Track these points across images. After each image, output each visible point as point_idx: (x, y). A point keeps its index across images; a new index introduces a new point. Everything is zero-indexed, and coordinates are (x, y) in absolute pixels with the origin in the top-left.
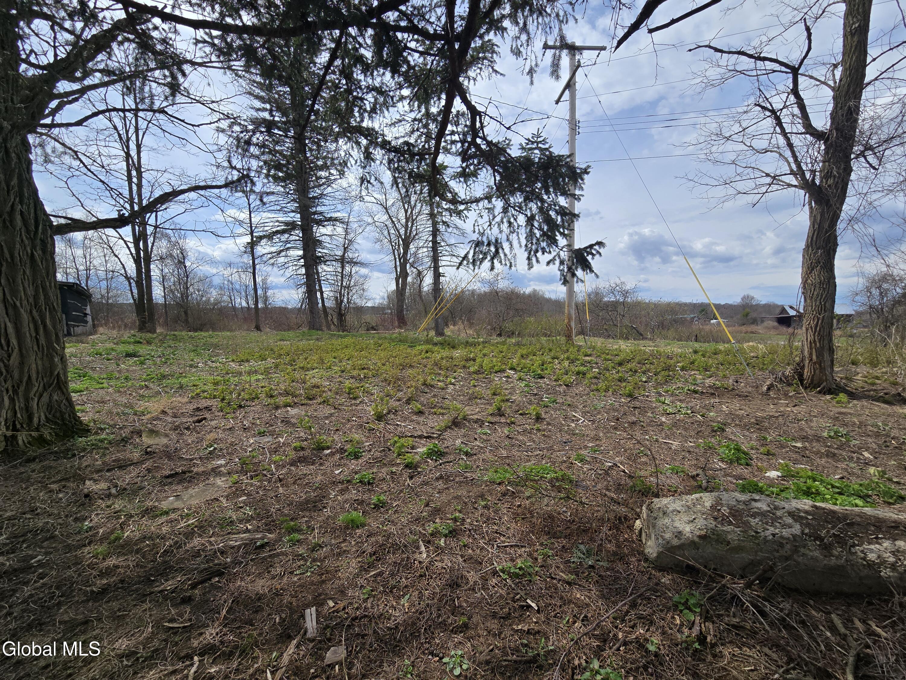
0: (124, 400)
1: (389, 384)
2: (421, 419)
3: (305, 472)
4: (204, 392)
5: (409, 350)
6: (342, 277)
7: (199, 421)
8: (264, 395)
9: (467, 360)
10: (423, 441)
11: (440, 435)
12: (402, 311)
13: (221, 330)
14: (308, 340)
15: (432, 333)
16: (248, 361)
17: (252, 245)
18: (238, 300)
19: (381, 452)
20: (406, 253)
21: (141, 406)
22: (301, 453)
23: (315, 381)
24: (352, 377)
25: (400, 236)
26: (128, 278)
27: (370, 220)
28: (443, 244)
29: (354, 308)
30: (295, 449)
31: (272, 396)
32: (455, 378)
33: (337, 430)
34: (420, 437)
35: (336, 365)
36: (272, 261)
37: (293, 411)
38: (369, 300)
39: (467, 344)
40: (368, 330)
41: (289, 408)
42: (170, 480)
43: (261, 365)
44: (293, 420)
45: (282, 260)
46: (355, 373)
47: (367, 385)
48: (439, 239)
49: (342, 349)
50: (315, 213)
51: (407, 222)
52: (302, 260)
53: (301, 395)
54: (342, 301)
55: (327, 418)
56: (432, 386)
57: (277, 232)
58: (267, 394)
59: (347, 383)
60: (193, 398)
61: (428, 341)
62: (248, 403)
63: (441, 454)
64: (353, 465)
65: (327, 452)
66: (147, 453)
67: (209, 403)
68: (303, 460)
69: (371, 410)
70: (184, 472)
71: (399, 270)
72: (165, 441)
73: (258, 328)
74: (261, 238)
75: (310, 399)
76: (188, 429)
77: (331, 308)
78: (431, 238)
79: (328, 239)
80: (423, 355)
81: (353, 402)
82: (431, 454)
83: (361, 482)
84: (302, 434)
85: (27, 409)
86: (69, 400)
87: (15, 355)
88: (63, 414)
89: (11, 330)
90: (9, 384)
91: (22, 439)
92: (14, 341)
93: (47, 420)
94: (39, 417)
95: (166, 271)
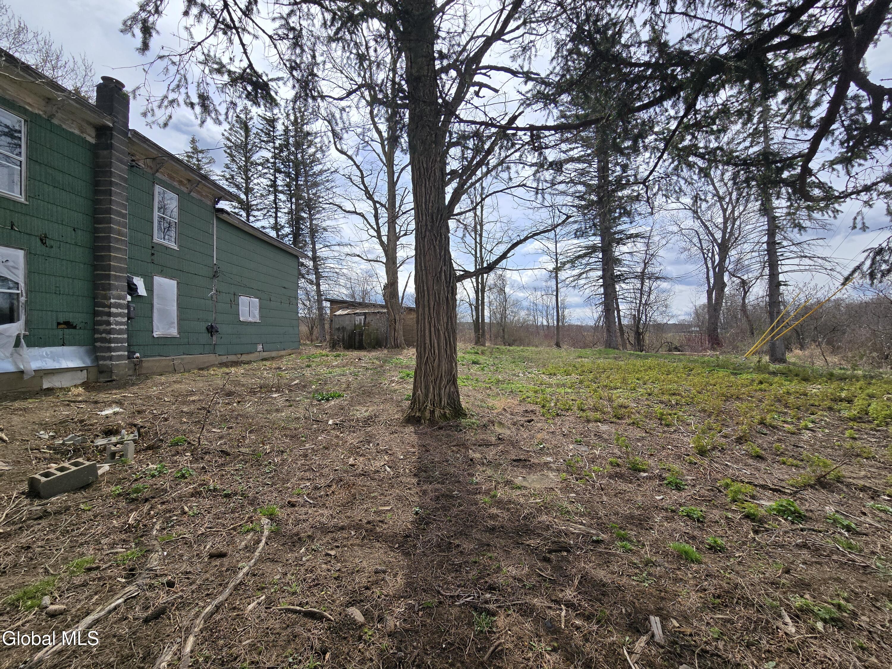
0: (480, 396)
1: (709, 416)
2: (762, 466)
3: (624, 488)
4: (528, 397)
5: (732, 378)
6: (641, 294)
7: (529, 421)
8: (576, 408)
9: (834, 400)
10: (769, 493)
11: (796, 492)
12: (715, 329)
13: (528, 345)
14: (605, 358)
15: (766, 358)
16: (555, 375)
17: (557, 270)
18: (540, 319)
19: (708, 490)
20: (723, 259)
21: (491, 402)
22: (618, 469)
23: (621, 401)
24: (662, 402)
25: (715, 240)
26: (471, 305)
27: (675, 229)
28: (785, 243)
29: (654, 326)
30: (611, 463)
31: (583, 410)
32: (813, 422)
33: (651, 455)
34: (764, 487)
35: (640, 387)
36: (573, 284)
37: (604, 428)
38: (673, 317)
39: (831, 376)
40: (670, 350)
41: (599, 424)
42: (516, 463)
43: (568, 380)
44: (605, 436)
45: (582, 282)
46: (665, 398)
47: (681, 413)
48: (778, 238)
49: (646, 370)
50: (615, 233)
51: (725, 223)
52: (601, 280)
53: (609, 413)
54: (640, 319)
55: (638, 440)
56: (774, 427)
57: (580, 257)
58: (579, 408)
59: (658, 408)
60: (521, 401)
61: (760, 368)
62: (563, 413)
63: (799, 517)
64: (675, 495)
65: (645, 475)
66: (499, 439)
67: (533, 407)
68: (619, 476)
69: (691, 443)
70: (525, 460)
71: (712, 281)
72: (508, 432)
73: (558, 345)
74: (564, 264)
75: (619, 418)
76: (522, 426)
77: (627, 326)
78: (765, 239)
79: (628, 257)
80: (755, 386)
81: (666, 429)
82: (782, 512)
83: (688, 516)
84: (616, 451)
85: (440, 395)
86: (458, 392)
87: (437, 360)
88: (454, 401)
89: (436, 345)
90: (433, 378)
91: (437, 413)
92: (437, 351)
93: (448, 404)
94: (445, 401)
95: (492, 297)
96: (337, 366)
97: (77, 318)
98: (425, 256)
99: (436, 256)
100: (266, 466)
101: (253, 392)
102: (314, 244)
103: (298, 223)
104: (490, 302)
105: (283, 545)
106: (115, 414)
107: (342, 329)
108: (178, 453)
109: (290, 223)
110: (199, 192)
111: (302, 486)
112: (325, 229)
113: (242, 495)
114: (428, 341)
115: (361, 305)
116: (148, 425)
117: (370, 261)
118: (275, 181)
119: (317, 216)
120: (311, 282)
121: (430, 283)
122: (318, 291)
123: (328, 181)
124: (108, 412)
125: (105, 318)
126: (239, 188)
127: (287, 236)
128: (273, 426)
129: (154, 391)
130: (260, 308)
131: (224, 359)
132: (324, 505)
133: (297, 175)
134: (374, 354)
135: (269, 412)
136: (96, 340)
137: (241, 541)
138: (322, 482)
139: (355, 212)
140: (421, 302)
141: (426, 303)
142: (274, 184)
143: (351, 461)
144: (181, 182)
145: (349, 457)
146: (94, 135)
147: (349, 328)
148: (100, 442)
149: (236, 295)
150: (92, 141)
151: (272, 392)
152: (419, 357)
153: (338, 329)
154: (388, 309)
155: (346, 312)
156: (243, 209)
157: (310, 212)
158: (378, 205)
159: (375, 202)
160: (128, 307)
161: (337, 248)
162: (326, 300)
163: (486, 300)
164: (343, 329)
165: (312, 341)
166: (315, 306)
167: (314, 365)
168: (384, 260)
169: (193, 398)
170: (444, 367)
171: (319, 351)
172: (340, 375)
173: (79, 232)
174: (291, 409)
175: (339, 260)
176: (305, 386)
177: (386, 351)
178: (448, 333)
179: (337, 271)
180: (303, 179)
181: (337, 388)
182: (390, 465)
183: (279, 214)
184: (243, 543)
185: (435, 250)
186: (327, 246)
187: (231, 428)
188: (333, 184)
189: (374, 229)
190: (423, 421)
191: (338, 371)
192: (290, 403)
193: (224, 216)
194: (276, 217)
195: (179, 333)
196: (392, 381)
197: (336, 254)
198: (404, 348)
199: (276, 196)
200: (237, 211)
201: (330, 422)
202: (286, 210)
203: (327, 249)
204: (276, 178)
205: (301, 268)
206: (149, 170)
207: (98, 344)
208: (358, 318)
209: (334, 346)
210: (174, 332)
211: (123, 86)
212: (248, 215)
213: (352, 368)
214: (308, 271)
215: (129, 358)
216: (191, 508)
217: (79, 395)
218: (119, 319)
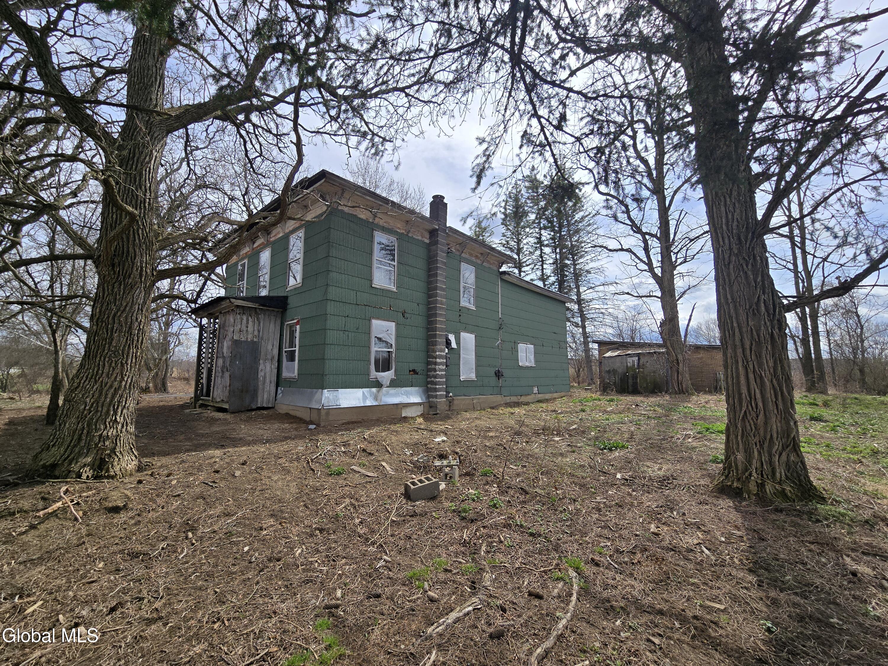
21: (866, 484)
85: (771, 463)
86: (803, 463)
87: (761, 416)
88: (799, 476)
89: (758, 396)
90: (757, 439)
91: (769, 488)
92: (760, 404)
93: (787, 477)
94: (780, 472)
95: (830, 324)
96: (612, 412)
97: (419, 367)
98: (731, 286)
99: (749, 284)
100: (561, 512)
101: (536, 433)
102: (578, 287)
103: (562, 270)
104: (828, 332)
105: (595, 607)
106: (443, 441)
107: (612, 372)
108: (487, 483)
109: (555, 272)
110: (488, 262)
111: (602, 544)
112: (588, 272)
113: (546, 538)
114: (744, 390)
115: (633, 345)
116: (464, 454)
117: (641, 297)
118: (540, 238)
119: (581, 260)
120: (577, 325)
121: (743, 318)
122: (584, 334)
123: (589, 225)
124: (438, 439)
125: (433, 366)
126: (512, 251)
127: (553, 284)
128: (561, 469)
129: (464, 425)
130: (535, 353)
131: (508, 399)
132: (632, 574)
133: (561, 226)
134: (652, 400)
135: (554, 455)
136: (428, 383)
137: (553, 588)
138: (623, 546)
139: (622, 250)
140: (730, 342)
141: (738, 343)
142: (540, 241)
143: (653, 528)
144: (476, 257)
145: (650, 523)
146: (428, 237)
147: (620, 371)
148: (437, 463)
149: (516, 343)
150: (427, 241)
151: (553, 434)
152: (732, 410)
153: (609, 372)
154: (667, 348)
155: (616, 354)
156: (515, 267)
157: (573, 258)
158: (647, 237)
159: (644, 234)
160: (446, 358)
161: (601, 288)
162: (594, 342)
163: (821, 328)
164: (614, 372)
165: (579, 383)
166: (581, 348)
167: (588, 409)
168: (659, 294)
169: (491, 434)
170: (775, 425)
171: (589, 394)
172: (619, 423)
173: (421, 306)
174: (574, 455)
175: (604, 300)
176: (583, 432)
177: (667, 397)
178: (778, 380)
179: (603, 311)
180: (566, 229)
181: (618, 437)
182: (707, 545)
183: (545, 266)
184: (556, 591)
185: (747, 277)
186: (591, 288)
187: (525, 466)
188: (595, 226)
189: (644, 262)
190: (745, 495)
191: (615, 418)
192: (573, 449)
193: (506, 277)
194: (543, 269)
195: (476, 377)
196: (688, 436)
197: (601, 295)
198: (693, 394)
199: (541, 250)
200: (511, 270)
201: (619, 476)
202: (551, 261)
203: (591, 290)
204: (541, 235)
205: (567, 312)
206: (458, 253)
207: (429, 386)
208: (630, 360)
209: (605, 389)
210: (473, 376)
211: (443, 198)
212: (520, 271)
213: (631, 415)
214: (573, 315)
215: (447, 396)
216: (505, 538)
217: (420, 424)
218: (441, 367)
